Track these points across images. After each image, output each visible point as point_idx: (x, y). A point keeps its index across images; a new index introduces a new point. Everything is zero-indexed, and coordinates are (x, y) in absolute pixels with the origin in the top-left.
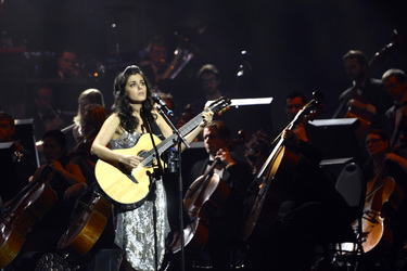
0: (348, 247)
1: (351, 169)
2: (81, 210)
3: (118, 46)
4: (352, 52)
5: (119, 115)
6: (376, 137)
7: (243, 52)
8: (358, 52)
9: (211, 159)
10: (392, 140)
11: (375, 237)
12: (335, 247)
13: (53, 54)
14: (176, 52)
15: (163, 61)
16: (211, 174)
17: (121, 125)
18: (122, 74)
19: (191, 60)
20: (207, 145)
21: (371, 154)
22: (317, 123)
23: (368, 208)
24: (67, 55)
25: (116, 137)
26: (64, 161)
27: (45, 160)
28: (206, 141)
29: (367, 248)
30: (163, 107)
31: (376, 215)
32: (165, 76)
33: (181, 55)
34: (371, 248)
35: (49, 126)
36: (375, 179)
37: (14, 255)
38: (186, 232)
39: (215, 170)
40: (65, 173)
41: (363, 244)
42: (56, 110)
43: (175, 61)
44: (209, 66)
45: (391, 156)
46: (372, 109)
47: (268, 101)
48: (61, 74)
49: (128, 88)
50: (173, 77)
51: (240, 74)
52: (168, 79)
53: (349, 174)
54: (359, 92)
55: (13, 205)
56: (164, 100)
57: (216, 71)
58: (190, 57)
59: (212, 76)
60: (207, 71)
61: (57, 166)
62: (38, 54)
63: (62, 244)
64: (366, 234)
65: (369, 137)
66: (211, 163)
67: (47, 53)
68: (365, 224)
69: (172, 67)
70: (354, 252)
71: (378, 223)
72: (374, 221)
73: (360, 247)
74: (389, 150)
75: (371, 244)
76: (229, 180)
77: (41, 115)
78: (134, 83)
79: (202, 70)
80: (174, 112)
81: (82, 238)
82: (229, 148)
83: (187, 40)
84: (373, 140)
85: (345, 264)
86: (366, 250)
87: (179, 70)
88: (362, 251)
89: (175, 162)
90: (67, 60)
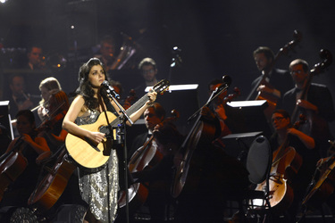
0: (258, 202)
1: (260, 141)
2: (46, 174)
3: (76, 43)
4: (261, 48)
5: (84, 97)
6: (280, 115)
7: (175, 48)
8: (265, 48)
9: (150, 133)
10: (292, 118)
11: (279, 195)
12: (248, 203)
13: (25, 49)
14: (122, 48)
15: (111, 55)
17: (86, 104)
18: (86, 64)
19: (134, 54)
20: (146, 122)
21: (276, 129)
22: (234, 104)
23: (274, 171)
24: (35, 50)
25: (82, 114)
26: (33, 134)
27: (18, 134)
28: (146, 119)
29: (273, 203)
30: (111, 91)
31: (280, 177)
32: (113, 67)
33: (127, 51)
34: (277, 203)
35: (21, 107)
36: (280, 149)
38: (130, 190)
39: (153, 142)
40: (34, 144)
41: (270, 200)
42: (26, 94)
43: (121, 55)
44: (148, 60)
45: (292, 130)
46: (277, 93)
47: (194, 87)
48: (31, 66)
49: (91, 76)
50: (120, 68)
51: (173, 65)
52: (116, 70)
53: (259, 145)
54: (267, 80)
56: (113, 86)
57: (153, 63)
58: (133, 52)
59: (150, 67)
60: (146, 63)
61: (28, 139)
62: (12, 50)
63: (31, 200)
64: (272, 193)
65: (274, 116)
66: (149, 136)
67: (19, 49)
68: (272, 185)
69: (119, 60)
70: (263, 206)
71: (282, 183)
72: (278, 182)
73: (268, 203)
74: (290, 126)
75: (276, 200)
77: (15, 98)
78: (96, 72)
79: (142, 62)
80: (120, 96)
81: (47, 196)
83: (130, 38)
84: (277, 118)
85: (256, 216)
86: (272, 205)
87: (125, 62)
88: (269, 206)
89: (122, 135)
90: (35, 54)
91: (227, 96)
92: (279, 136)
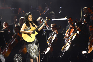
0: (85, 52)
3: (32, 7)
4: (85, 7)
6: (91, 27)
7: (61, 7)
11: (91, 50)
12: (82, 52)
13: (17, 9)
15: (42, 10)
16: (53, 36)
20: (52, 29)
21: (90, 31)
24: (20, 9)
28: (52, 28)
29: (89, 52)
32: (43, 14)
34: (90, 52)
37: (9, 54)
39: (54, 35)
47: (66, 19)
50: (45, 14)
51: (60, 12)
52: (44, 14)
55: (8, 43)
58: (48, 9)
61: (18, 34)
62: (14, 9)
63: (20, 52)
64: (89, 49)
67: (16, 8)
69: (44, 11)
70: (86, 53)
72: (91, 46)
73: (88, 52)
75: (90, 51)
76: (57, 37)
81: (24, 51)
82: (57, 30)
83: (48, 5)
84: (90, 28)
87: (46, 12)
88: (88, 53)
89: (45, 33)
90: (20, 10)
91: (74, 21)
92: (91, 33)
